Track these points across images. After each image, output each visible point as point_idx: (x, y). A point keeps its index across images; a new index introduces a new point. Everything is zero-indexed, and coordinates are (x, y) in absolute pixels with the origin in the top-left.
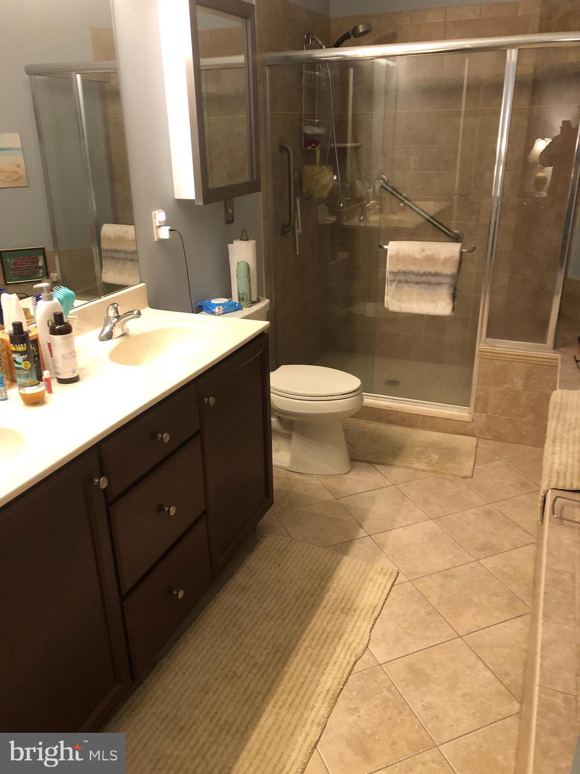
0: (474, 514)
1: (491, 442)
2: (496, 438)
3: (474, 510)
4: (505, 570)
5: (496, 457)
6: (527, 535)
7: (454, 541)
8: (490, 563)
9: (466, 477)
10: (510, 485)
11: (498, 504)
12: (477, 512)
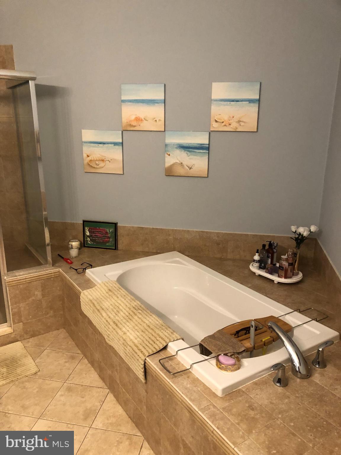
0: (62, 395)
1: (31, 340)
2: (33, 336)
3: (59, 393)
4: (110, 421)
5: (42, 348)
6: (101, 389)
7: (66, 424)
8: (99, 423)
9: (36, 373)
10: (66, 362)
11: (70, 379)
12: (63, 393)
